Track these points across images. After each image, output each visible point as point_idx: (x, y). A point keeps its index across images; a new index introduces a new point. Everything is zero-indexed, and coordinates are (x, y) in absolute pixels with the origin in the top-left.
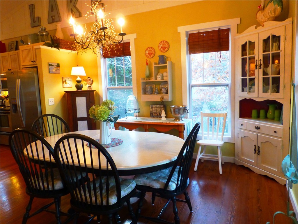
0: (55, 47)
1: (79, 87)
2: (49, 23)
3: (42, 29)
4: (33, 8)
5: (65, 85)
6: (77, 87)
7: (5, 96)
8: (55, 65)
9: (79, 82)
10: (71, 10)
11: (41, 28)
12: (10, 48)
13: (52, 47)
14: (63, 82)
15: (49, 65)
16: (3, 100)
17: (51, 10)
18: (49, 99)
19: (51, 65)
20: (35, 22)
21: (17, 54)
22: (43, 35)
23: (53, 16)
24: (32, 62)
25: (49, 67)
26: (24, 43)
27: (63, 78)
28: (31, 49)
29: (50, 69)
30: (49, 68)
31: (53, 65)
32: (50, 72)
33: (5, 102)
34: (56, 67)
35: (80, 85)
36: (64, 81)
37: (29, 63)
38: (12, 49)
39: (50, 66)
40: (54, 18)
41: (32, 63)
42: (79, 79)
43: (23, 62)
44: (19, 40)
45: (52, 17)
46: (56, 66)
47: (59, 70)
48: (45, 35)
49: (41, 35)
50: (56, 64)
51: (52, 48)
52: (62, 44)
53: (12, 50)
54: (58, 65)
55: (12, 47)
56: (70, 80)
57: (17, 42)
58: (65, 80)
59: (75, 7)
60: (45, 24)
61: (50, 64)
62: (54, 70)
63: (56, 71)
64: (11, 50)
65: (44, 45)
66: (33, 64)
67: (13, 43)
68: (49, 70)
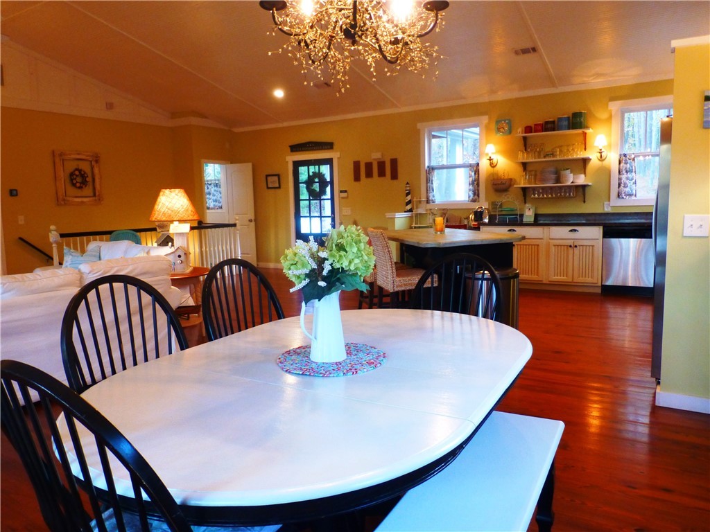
15: (706, 98)
18: (687, 216)
25: (704, 106)
29: (706, 113)
30: (704, 111)
32: (706, 124)
39: (706, 103)
61: (708, 94)
68: (703, 116)
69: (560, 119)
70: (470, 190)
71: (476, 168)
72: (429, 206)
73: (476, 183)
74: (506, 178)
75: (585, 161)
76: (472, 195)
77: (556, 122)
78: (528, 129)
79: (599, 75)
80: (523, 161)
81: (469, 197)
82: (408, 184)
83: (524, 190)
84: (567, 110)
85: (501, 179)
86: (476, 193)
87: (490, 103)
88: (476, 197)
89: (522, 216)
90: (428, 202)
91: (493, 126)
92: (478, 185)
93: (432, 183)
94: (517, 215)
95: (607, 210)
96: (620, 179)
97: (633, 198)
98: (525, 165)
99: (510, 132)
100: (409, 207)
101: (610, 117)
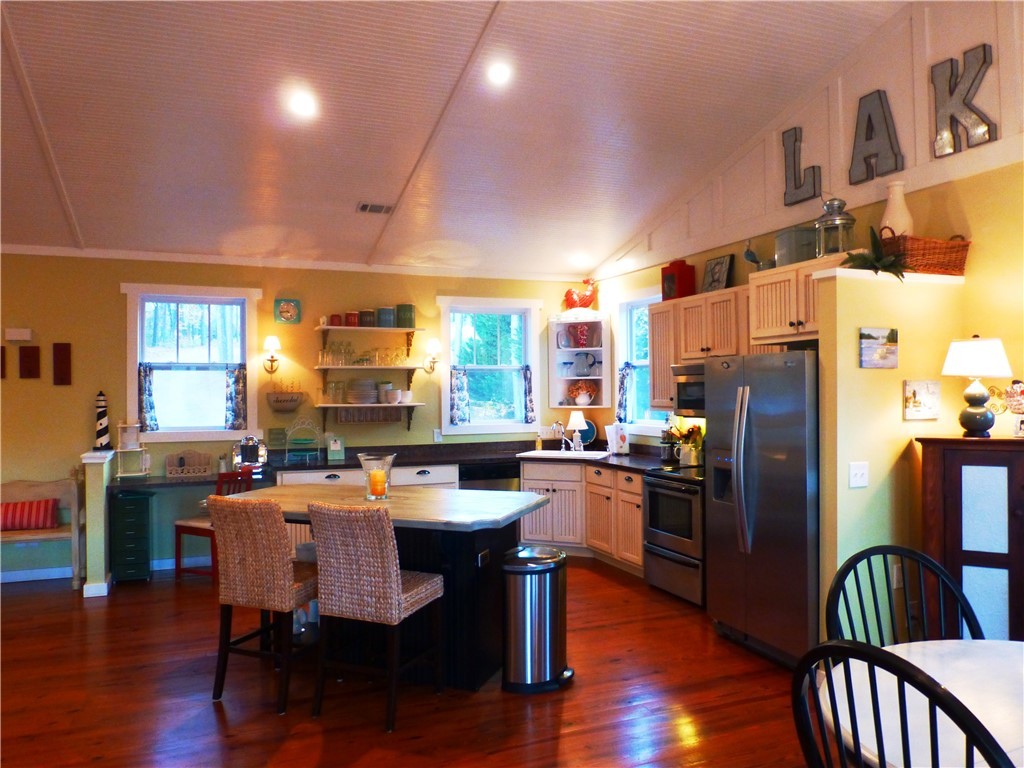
0: (886, 269)
1: (976, 425)
2: (853, 182)
3: (830, 207)
4: (796, 140)
5: (911, 412)
6: (967, 421)
7: (680, 433)
8: (883, 337)
9: (976, 401)
10: (948, 122)
11: (827, 206)
12: (711, 279)
13: (876, 269)
14: (906, 400)
15: (862, 336)
16: (673, 445)
17: (863, 136)
18: (852, 463)
19: (869, 337)
20: (802, 184)
21: (733, 298)
22: (836, 227)
23: (870, 157)
24: (792, 324)
25: (861, 344)
26: (759, 259)
27: (905, 384)
28: (789, 280)
29: (864, 352)
30: (861, 349)
31: (874, 335)
32: (864, 364)
33: (679, 449)
34: (885, 344)
35: (984, 415)
36: (909, 394)
37: (781, 330)
38: (714, 281)
39: (863, 341)
40: (873, 161)
41: (792, 330)
42: (976, 389)
43: (758, 328)
44: (740, 252)
45: (867, 160)
46: (885, 340)
47: (893, 353)
48: (840, 229)
49: (827, 230)
50: (886, 333)
51: (876, 273)
52: (912, 256)
53: (716, 284)
54: (893, 337)
55: (716, 277)
56: (933, 393)
57: (732, 257)
58: (914, 394)
59: (969, 106)
60: (837, 187)
61: (865, 332)
62: (876, 357)
63: (884, 358)
64: (710, 285)
65: (843, 264)
66: (796, 332)
67: (717, 264)
68: (860, 355)
69: (381, 312)
70: (228, 409)
71: (240, 373)
72: (145, 437)
73: (240, 397)
74: (295, 391)
75: (410, 372)
76: (231, 419)
77: (376, 314)
78: (334, 320)
79: (431, 258)
80: (325, 367)
81: (226, 421)
82: (101, 394)
83: (325, 410)
84: (391, 300)
85: (287, 393)
86: (239, 415)
87: (266, 269)
88: (241, 420)
89: (325, 451)
90: (143, 428)
91: (270, 305)
92: (244, 400)
93: (150, 395)
94: (316, 450)
95: (439, 440)
96: (452, 399)
97: (466, 423)
98: (325, 373)
99: (299, 319)
100: (104, 440)
101: (438, 315)
